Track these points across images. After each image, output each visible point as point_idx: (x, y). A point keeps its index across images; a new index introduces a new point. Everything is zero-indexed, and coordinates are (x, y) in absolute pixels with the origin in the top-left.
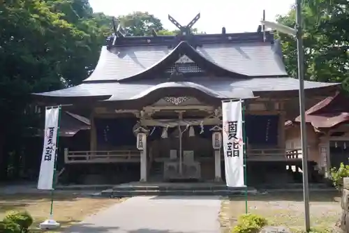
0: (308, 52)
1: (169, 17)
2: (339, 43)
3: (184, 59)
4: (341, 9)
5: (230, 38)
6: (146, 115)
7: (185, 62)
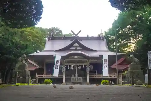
0: (114, 44)
1: (71, 31)
2: (125, 41)
3: (76, 44)
4: (126, 30)
5: (90, 38)
6: (65, 61)
7: (76, 45)
